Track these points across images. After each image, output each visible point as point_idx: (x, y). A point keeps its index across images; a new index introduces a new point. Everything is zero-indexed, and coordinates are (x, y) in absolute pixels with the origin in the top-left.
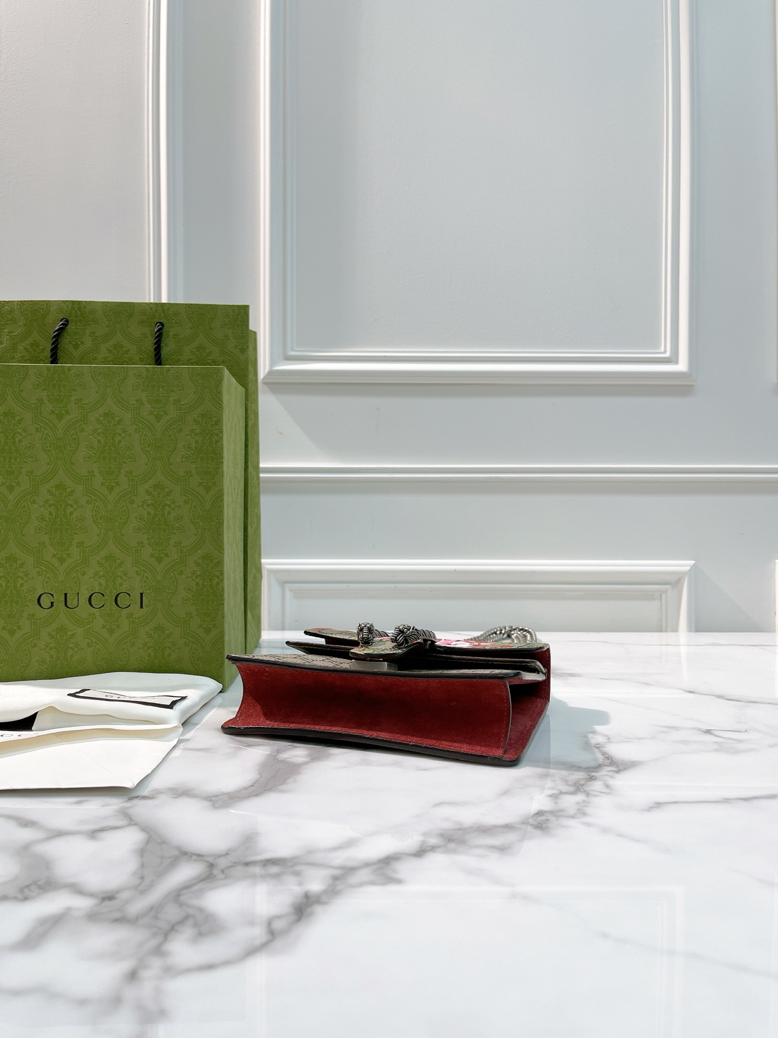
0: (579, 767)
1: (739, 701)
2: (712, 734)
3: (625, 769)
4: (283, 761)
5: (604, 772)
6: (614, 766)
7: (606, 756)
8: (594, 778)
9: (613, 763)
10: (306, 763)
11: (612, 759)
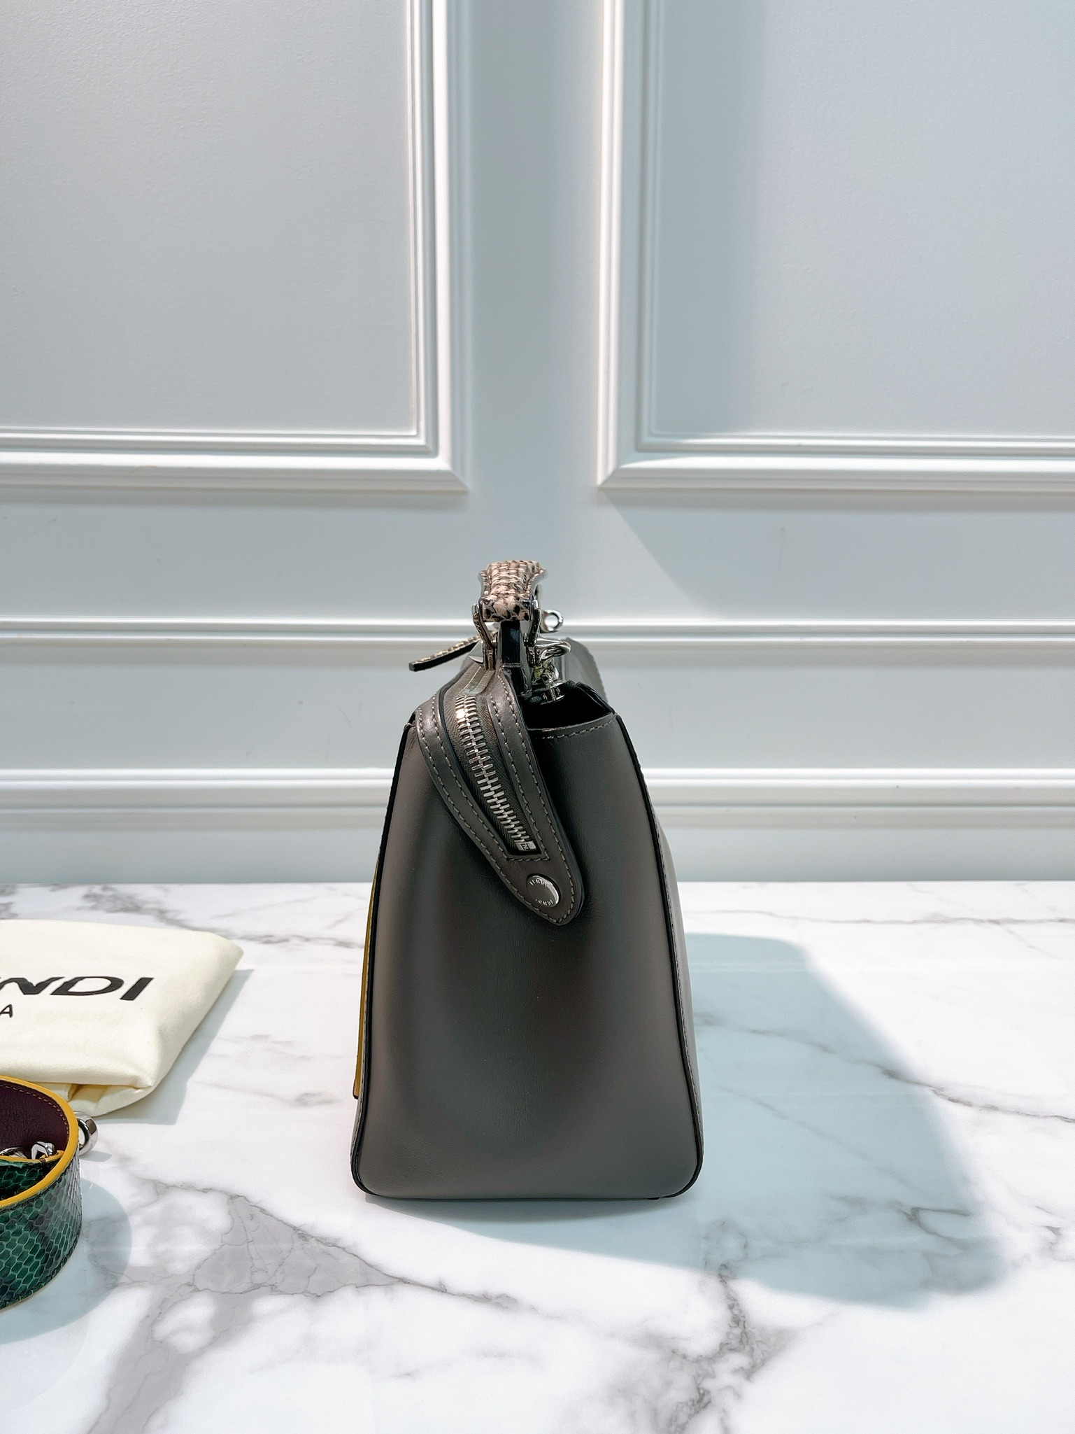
0: (684, 1357)
1: (969, 1104)
2: (920, 1225)
3: (764, 1362)
4: (161, 1342)
5: (725, 1374)
6: (748, 1348)
7: (736, 1312)
8: (706, 1399)
9: (745, 1340)
10: (200, 1352)
11: (745, 1322)
